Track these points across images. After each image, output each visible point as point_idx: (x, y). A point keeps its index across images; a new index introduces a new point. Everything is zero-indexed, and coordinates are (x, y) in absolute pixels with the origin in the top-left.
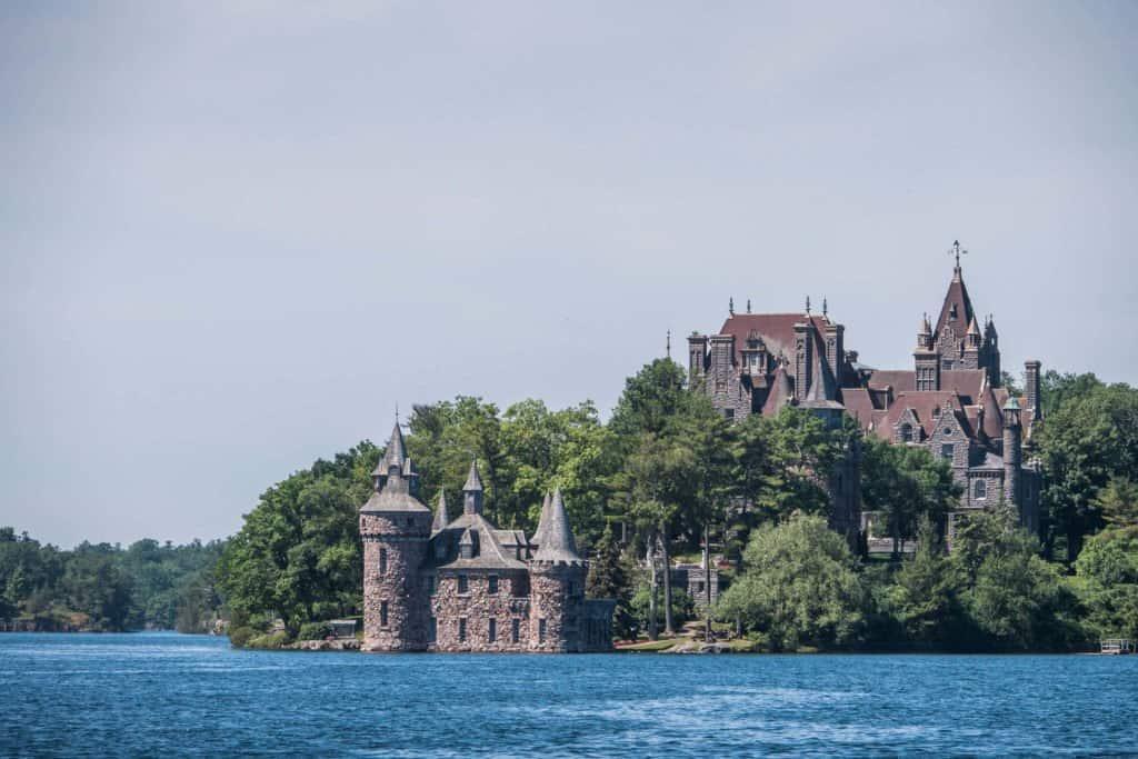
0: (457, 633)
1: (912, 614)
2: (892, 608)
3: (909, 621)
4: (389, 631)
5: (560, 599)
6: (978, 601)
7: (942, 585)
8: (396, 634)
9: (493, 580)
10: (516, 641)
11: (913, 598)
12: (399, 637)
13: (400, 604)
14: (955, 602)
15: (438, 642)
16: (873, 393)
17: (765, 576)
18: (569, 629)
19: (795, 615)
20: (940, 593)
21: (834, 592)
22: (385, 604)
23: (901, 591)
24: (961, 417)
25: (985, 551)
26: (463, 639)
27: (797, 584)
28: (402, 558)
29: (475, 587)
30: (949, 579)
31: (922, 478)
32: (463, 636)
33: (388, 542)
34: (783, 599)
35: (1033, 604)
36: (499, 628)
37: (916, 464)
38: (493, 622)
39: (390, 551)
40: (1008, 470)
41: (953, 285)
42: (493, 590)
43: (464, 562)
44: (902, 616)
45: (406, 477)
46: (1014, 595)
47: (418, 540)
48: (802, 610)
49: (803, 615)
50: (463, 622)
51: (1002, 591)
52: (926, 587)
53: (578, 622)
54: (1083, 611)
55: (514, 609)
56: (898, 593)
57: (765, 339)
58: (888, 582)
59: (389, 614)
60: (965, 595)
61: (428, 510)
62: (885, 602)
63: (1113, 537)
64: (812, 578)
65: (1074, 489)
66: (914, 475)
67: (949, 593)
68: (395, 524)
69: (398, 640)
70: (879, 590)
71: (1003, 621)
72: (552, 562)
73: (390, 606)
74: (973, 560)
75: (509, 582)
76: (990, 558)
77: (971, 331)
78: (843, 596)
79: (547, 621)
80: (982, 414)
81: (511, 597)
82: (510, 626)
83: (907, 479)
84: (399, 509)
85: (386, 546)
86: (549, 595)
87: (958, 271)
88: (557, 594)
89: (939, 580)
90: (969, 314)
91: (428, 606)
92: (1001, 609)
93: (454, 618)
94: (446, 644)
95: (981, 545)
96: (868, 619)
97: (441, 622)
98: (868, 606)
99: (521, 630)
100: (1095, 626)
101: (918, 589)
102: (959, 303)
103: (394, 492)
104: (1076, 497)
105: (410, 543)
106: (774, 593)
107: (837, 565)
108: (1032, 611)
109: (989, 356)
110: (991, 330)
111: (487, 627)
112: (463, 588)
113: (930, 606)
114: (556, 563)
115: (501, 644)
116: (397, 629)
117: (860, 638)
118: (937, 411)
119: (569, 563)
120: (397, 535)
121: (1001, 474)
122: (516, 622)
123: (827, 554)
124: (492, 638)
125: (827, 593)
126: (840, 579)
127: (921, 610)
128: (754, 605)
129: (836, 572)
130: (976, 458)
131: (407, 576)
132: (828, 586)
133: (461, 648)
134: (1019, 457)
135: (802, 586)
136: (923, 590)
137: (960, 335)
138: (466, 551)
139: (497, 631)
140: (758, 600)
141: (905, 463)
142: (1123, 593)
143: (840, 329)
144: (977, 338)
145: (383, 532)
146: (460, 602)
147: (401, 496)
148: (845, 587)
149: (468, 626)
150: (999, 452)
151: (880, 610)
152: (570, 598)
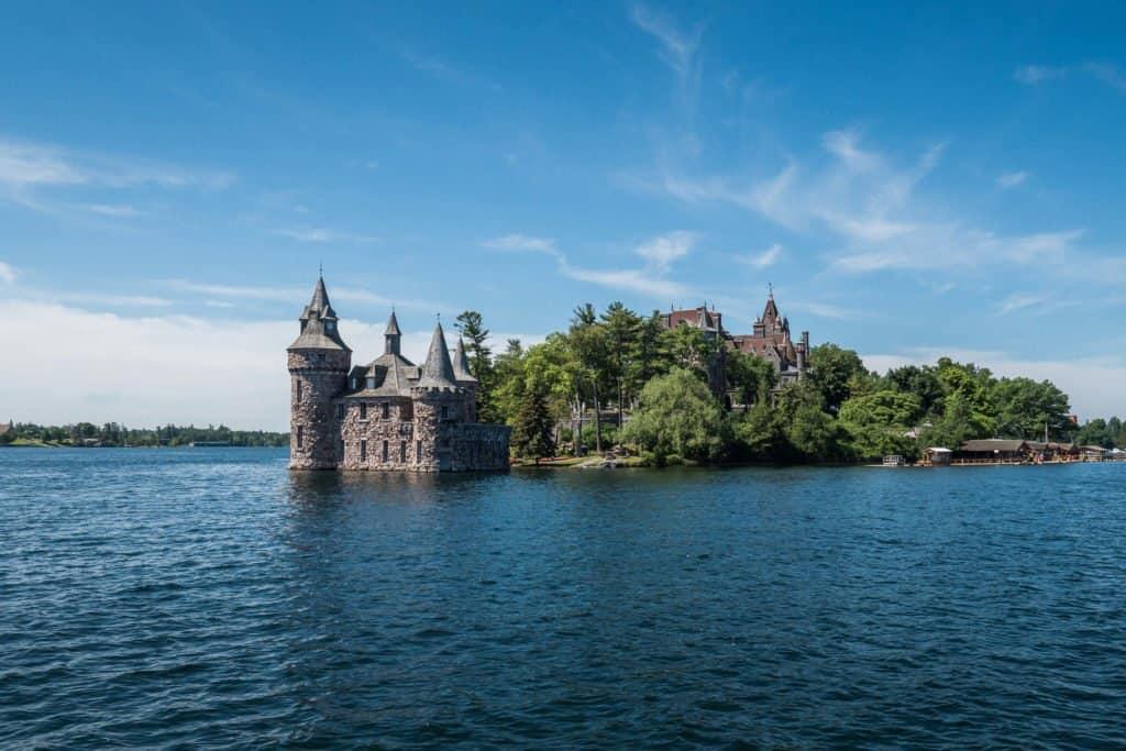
0: (359, 453)
1: (757, 439)
2: (744, 436)
3: (754, 444)
4: (303, 452)
5: (434, 423)
6: (794, 433)
7: (774, 422)
8: (309, 454)
9: (386, 406)
10: (403, 461)
11: (757, 431)
12: (311, 457)
13: (312, 428)
14: (781, 432)
15: (345, 462)
16: (735, 343)
17: (651, 412)
18: (443, 450)
19: (672, 439)
20: (773, 427)
21: (700, 422)
22: (300, 428)
23: (750, 426)
24: (776, 349)
25: (797, 404)
26: (364, 460)
27: (673, 417)
28: (314, 389)
29: (373, 413)
30: (779, 418)
31: (759, 371)
32: (364, 457)
33: (303, 375)
34: (663, 426)
35: (827, 434)
36: (391, 449)
37: (755, 364)
38: (386, 443)
39: (304, 383)
40: (800, 373)
41: (769, 302)
42: (386, 415)
43: (370, 392)
44: (750, 441)
45: (322, 321)
46: (815, 429)
47: (330, 373)
48: (676, 434)
49: (677, 440)
50: (364, 443)
51: (808, 426)
52: (764, 424)
53: (451, 444)
54: (851, 439)
55: (402, 432)
56: (748, 428)
57: (687, 321)
58: (741, 421)
59: (304, 437)
60: (787, 429)
61: (339, 348)
62: (740, 432)
63: (857, 402)
64: (684, 412)
65: (830, 383)
66: (753, 369)
67: (778, 427)
68: (307, 359)
69: (311, 461)
70: (735, 426)
71: (810, 444)
72: (427, 388)
73: (304, 431)
74: (791, 409)
75: (398, 408)
76: (800, 408)
77: (777, 319)
78: (706, 425)
79: (423, 443)
80: (785, 348)
81: (400, 422)
82: (399, 447)
83: (752, 372)
84: (310, 346)
85: (301, 378)
86: (425, 419)
87: (771, 296)
88: (431, 418)
89: (772, 419)
90: (776, 313)
91: (339, 430)
92: (808, 437)
93: (356, 440)
94: (352, 463)
95: (794, 401)
96: (725, 441)
97: (348, 444)
98: (727, 434)
99: (407, 451)
100: (860, 447)
101: (759, 424)
102: (772, 310)
103: (311, 333)
104: (831, 387)
105: (323, 376)
106: (657, 424)
107: (703, 403)
108: (827, 438)
109: (785, 328)
110: (786, 321)
111: (382, 448)
112: (364, 416)
113: (768, 435)
114: (430, 390)
115: (392, 464)
116: (309, 450)
117: (725, 455)
118: (765, 347)
119: (441, 390)
120: (310, 369)
121: (796, 375)
122: (404, 443)
123: (695, 395)
124: (386, 459)
125: (695, 423)
126: (705, 412)
127: (761, 437)
128: (644, 432)
129: (702, 408)
130: (784, 367)
131: (319, 404)
132: (696, 418)
133: (361, 467)
134: (806, 365)
135: (677, 418)
136: (762, 426)
137: (773, 321)
138: (371, 383)
139: (390, 452)
140: (646, 428)
141: (750, 363)
142: (873, 429)
143: (720, 315)
144: (780, 323)
145: (298, 367)
146: (362, 427)
147: (316, 336)
148: (708, 418)
149: (367, 447)
150: (795, 365)
151: (736, 437)
152: (443, 422)
